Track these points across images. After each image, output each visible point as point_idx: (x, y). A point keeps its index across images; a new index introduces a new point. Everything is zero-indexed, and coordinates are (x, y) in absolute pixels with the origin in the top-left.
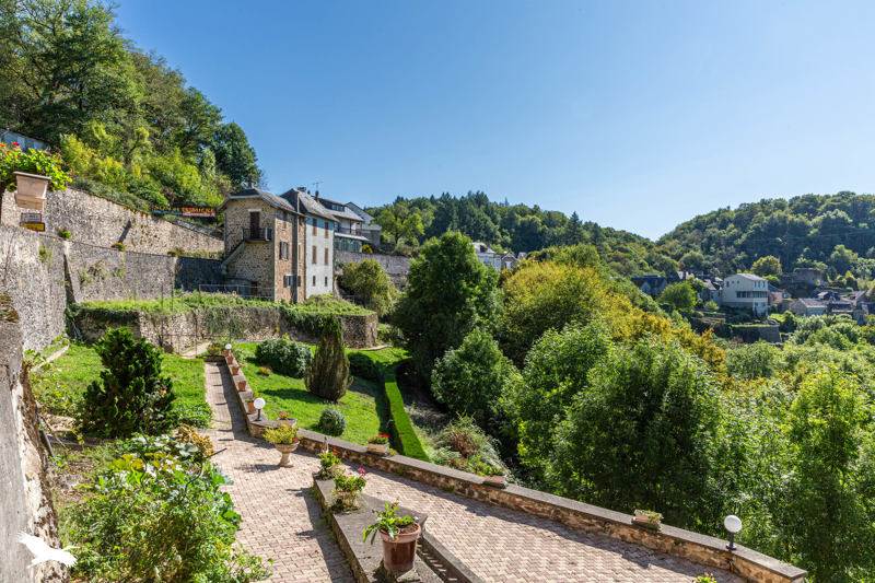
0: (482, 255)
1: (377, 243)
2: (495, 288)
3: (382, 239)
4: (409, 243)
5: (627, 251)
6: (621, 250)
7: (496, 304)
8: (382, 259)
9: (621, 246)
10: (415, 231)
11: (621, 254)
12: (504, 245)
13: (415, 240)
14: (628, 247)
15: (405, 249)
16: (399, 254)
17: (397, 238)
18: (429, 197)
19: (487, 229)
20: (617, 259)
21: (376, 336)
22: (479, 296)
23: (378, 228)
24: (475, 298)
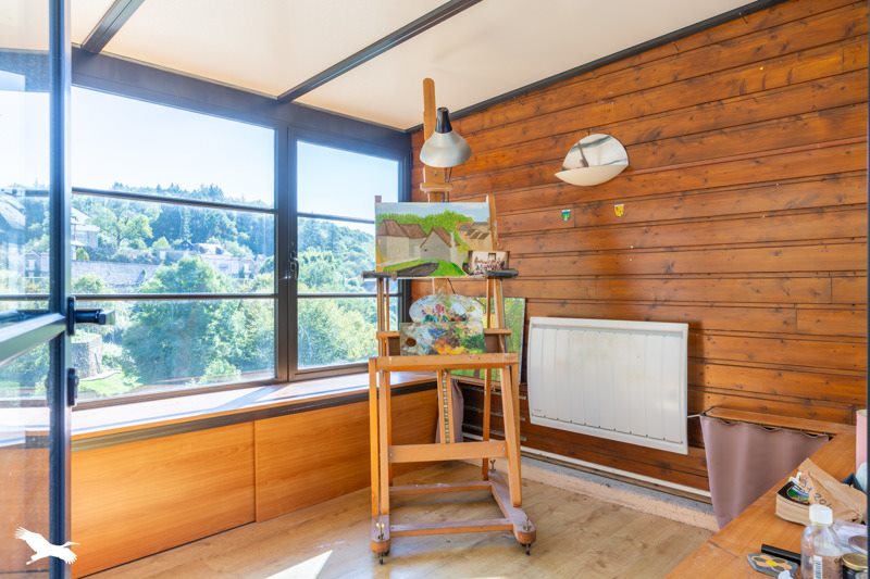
0: (218, 257)
1: (94, 245)
2: (236, 311)
3: (100, 239)
4: (135, 246)
5: (360, 251)
6: (357, 249)
7: (237, 329)
8: (102, 267)
9: (356, 245)
10: (141, 234)
11: (356, 254)
12: (242, 242)
13: (141, 242)
14: (363, 248)
15: (129, 252)
16: (123, 260)
17: (119, 240)
18: (155, 187)
19: (223, 227)
20: (353, 259)
21: (100, 362)
22: (220, 320)
23: (96, 229)
24: (215, 323)
